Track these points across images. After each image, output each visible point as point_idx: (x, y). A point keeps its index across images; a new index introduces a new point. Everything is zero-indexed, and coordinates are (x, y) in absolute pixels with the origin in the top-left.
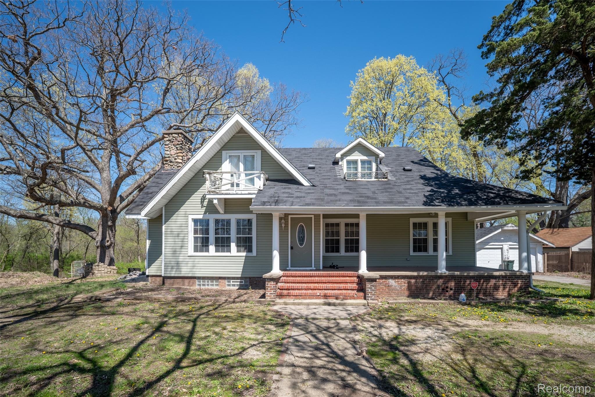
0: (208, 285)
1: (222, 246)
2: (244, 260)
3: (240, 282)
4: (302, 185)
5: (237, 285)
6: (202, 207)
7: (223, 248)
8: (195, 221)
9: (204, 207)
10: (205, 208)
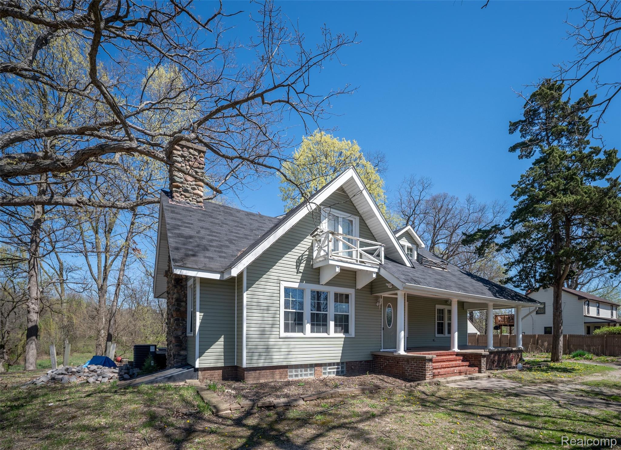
0: (301, 375)
1: (317, 325)
2: (342, 343)
3: (337, 368)
4: (406, 266)
5: (334, 372)
6: (297, 273)
7: (318, 327)
8: (287, 290)
9: (300, 272)
10: (301, 274)
